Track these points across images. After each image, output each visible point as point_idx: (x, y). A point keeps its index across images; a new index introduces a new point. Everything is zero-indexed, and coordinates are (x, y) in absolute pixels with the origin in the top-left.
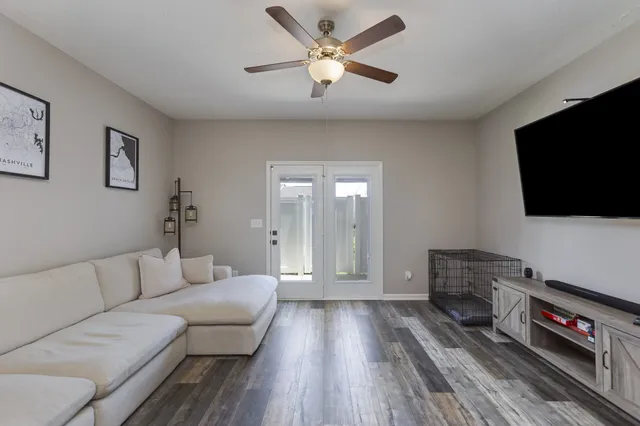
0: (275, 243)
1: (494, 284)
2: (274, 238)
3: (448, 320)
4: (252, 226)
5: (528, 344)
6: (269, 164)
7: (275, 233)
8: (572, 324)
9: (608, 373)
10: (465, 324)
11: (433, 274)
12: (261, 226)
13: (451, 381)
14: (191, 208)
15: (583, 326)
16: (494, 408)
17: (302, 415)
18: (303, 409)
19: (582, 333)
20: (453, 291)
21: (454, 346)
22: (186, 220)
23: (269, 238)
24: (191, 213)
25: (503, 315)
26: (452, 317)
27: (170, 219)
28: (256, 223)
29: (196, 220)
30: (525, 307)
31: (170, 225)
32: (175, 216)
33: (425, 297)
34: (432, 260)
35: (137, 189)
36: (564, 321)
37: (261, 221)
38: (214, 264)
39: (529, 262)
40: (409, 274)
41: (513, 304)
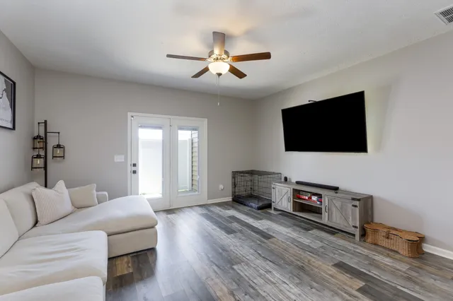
0: (134, 172)
1: (273, 186)
2: (134, 169)
3: (249, 208)
4: (115, 161)
5: (292, 212)
6: (129, 114)
7: (135, 165)
8: (310, 198)
9: (327, 214)
10: (260, 208)
11: (235, 185)
12: (123, 161)
13: (271, 234)
14: (59, 146)
15: (314, 198)
16: (294, 239)
17: (217, 265)
18: (214, 263)
19: (314, 201)
20: (244, 193)
21: (261, 219)
22: (53, 157)
23: (130, 169)
24: (59, 151)
25: (278, 200)
26: (251, 207)
27: (38, 157)
28: (119, 159)
29: (64, 157)
30: (290, 194)
31: (39, 162)
32: (42, 153)
33: (230, 199)
34: (234, 177)
35: (14, 128)
36: (307, 198)
37: (123, 156)
38: (97, 191)
39: (285, 174)
40: (221, 187)
41: (283, 194)
